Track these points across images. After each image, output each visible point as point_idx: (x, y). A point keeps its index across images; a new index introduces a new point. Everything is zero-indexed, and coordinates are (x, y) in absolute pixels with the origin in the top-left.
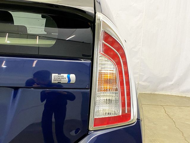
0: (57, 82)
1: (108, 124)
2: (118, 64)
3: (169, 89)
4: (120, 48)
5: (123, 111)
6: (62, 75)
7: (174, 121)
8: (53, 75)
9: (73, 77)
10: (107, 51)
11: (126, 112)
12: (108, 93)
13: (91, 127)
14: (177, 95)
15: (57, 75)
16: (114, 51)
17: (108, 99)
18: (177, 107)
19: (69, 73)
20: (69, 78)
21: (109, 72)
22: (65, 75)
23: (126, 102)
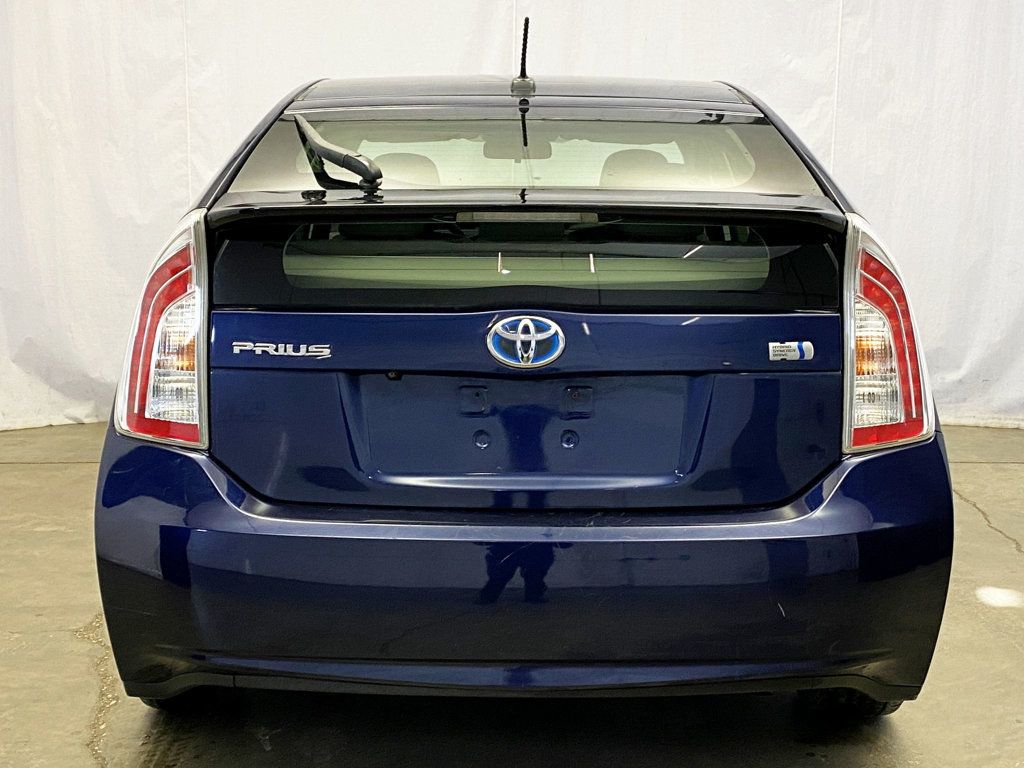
0: (779, 358)
1: (878, 440)
2: (892, 315)
3: (950, 402)
4: (893, 282)
5: (908, 413)
6: (787, 344)
7: (979, 510)
8: (771, 345)
9: (808, 345)
10: (869, 290)
11: (914, 416)
12: (865, 380)
13: (847, 446)
14: (982, 423)
15: (778, 344)
16: (882, 289)
17: (866, 393)
18: (988, 466)
19: (801, 340)
20: (801, 349)
21: (875, 334)
22: (794, 345)
23: (911, 392)
